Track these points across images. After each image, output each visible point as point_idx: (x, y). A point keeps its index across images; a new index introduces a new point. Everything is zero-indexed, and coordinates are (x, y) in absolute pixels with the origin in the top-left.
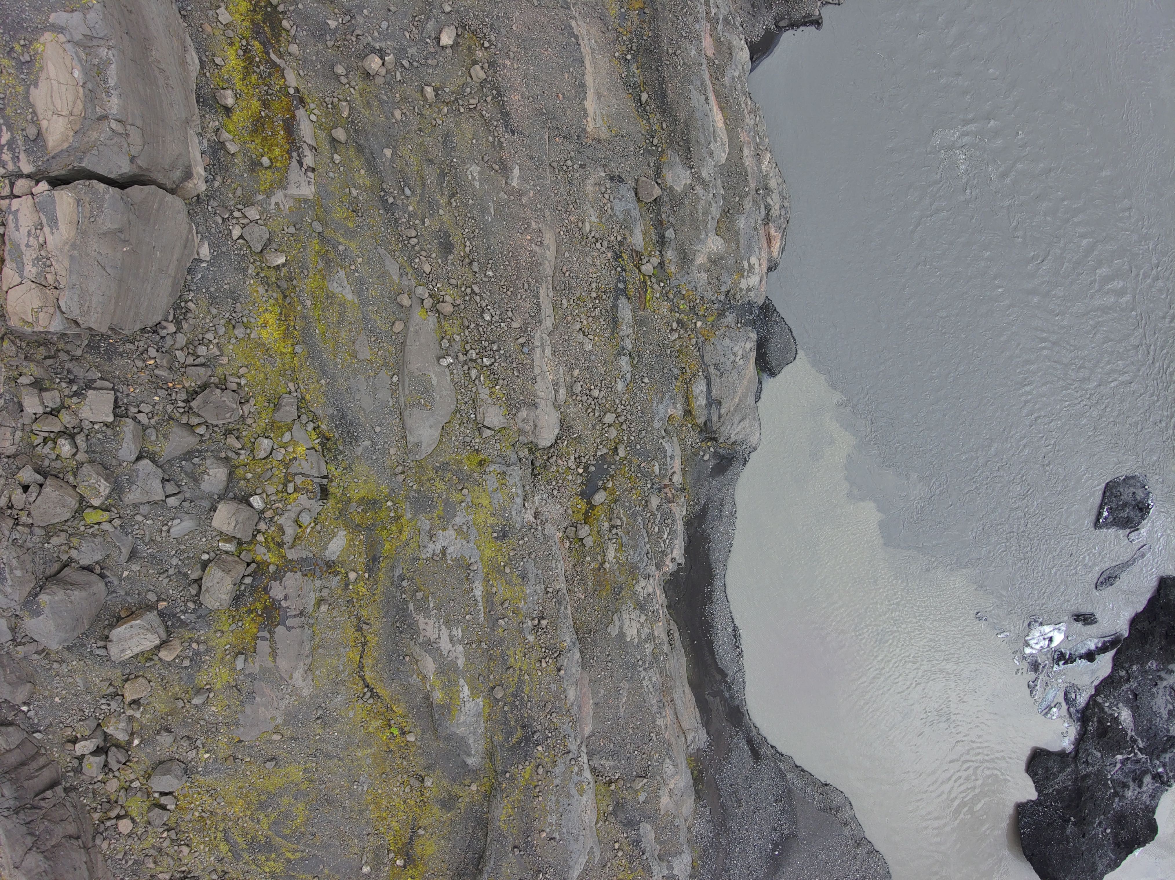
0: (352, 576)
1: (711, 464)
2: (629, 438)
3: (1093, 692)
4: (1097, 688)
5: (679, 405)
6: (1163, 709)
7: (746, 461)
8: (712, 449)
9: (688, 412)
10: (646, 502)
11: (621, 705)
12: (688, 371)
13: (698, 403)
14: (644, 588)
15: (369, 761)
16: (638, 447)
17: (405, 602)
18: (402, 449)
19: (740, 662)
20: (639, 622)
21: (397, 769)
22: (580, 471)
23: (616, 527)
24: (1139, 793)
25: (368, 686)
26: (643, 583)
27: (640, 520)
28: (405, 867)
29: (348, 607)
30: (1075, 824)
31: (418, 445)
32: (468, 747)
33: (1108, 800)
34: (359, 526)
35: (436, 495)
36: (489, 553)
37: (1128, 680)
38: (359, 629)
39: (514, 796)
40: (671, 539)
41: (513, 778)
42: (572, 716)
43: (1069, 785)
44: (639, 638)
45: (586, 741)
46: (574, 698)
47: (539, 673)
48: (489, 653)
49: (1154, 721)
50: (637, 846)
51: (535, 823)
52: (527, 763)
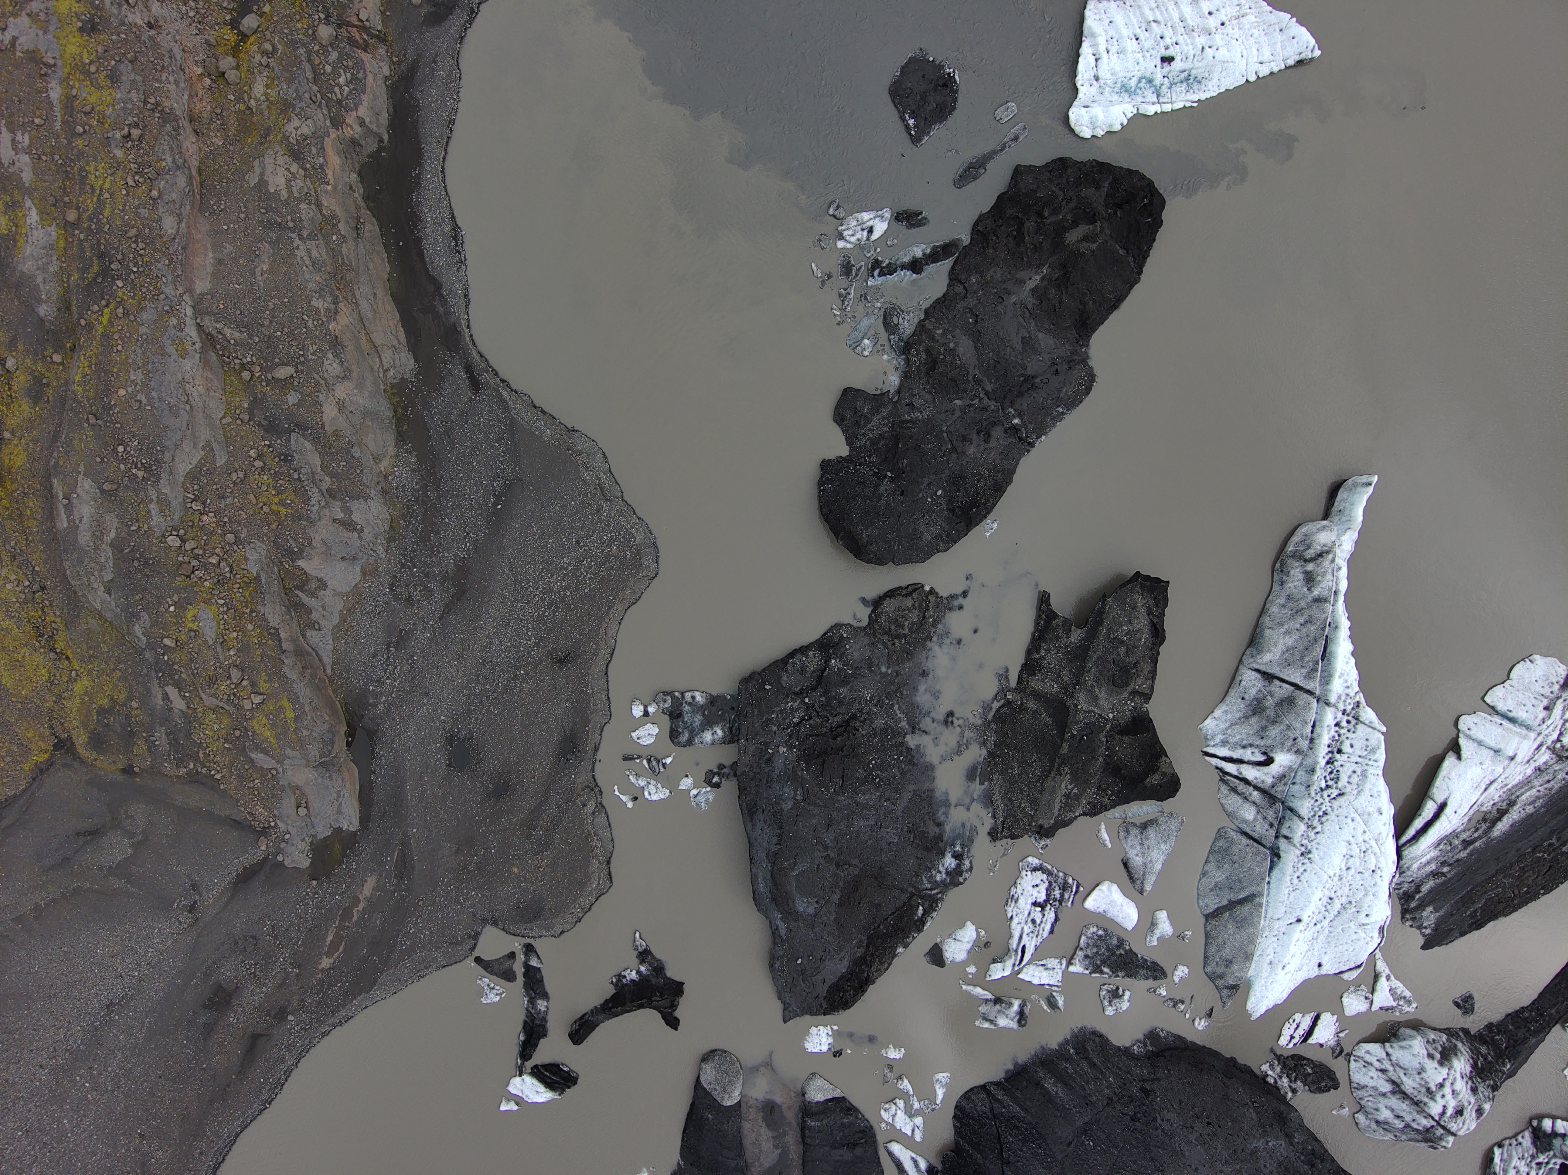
1: (423, 12)
3: (922, 317)
4: (926, 311)
6: (1013, 335)
7: (473, 13)
10: (314, 33)
11: (258, 271)
14: (297, 129)
19: (462, 272)
20: (288, 170)
23: (267, 55)
24: (985, 450)
26: (296, 123)
27: (302, 51)
30: (892, 480)
32: (38, 289)
33: (942, 457)
37: (965, 297)
39: (91, 350)
40: (353, 89)
41: (90, 327)
42: (170, 254)
43: (886, 432)
44: (290, 193)
45: (196, 296)
46: (174, 232)
47: (124, 192)
48: (64, 169)
49: (1003, 353)
50: (285, 460)
51: (112, 379)
52: (104, 302)
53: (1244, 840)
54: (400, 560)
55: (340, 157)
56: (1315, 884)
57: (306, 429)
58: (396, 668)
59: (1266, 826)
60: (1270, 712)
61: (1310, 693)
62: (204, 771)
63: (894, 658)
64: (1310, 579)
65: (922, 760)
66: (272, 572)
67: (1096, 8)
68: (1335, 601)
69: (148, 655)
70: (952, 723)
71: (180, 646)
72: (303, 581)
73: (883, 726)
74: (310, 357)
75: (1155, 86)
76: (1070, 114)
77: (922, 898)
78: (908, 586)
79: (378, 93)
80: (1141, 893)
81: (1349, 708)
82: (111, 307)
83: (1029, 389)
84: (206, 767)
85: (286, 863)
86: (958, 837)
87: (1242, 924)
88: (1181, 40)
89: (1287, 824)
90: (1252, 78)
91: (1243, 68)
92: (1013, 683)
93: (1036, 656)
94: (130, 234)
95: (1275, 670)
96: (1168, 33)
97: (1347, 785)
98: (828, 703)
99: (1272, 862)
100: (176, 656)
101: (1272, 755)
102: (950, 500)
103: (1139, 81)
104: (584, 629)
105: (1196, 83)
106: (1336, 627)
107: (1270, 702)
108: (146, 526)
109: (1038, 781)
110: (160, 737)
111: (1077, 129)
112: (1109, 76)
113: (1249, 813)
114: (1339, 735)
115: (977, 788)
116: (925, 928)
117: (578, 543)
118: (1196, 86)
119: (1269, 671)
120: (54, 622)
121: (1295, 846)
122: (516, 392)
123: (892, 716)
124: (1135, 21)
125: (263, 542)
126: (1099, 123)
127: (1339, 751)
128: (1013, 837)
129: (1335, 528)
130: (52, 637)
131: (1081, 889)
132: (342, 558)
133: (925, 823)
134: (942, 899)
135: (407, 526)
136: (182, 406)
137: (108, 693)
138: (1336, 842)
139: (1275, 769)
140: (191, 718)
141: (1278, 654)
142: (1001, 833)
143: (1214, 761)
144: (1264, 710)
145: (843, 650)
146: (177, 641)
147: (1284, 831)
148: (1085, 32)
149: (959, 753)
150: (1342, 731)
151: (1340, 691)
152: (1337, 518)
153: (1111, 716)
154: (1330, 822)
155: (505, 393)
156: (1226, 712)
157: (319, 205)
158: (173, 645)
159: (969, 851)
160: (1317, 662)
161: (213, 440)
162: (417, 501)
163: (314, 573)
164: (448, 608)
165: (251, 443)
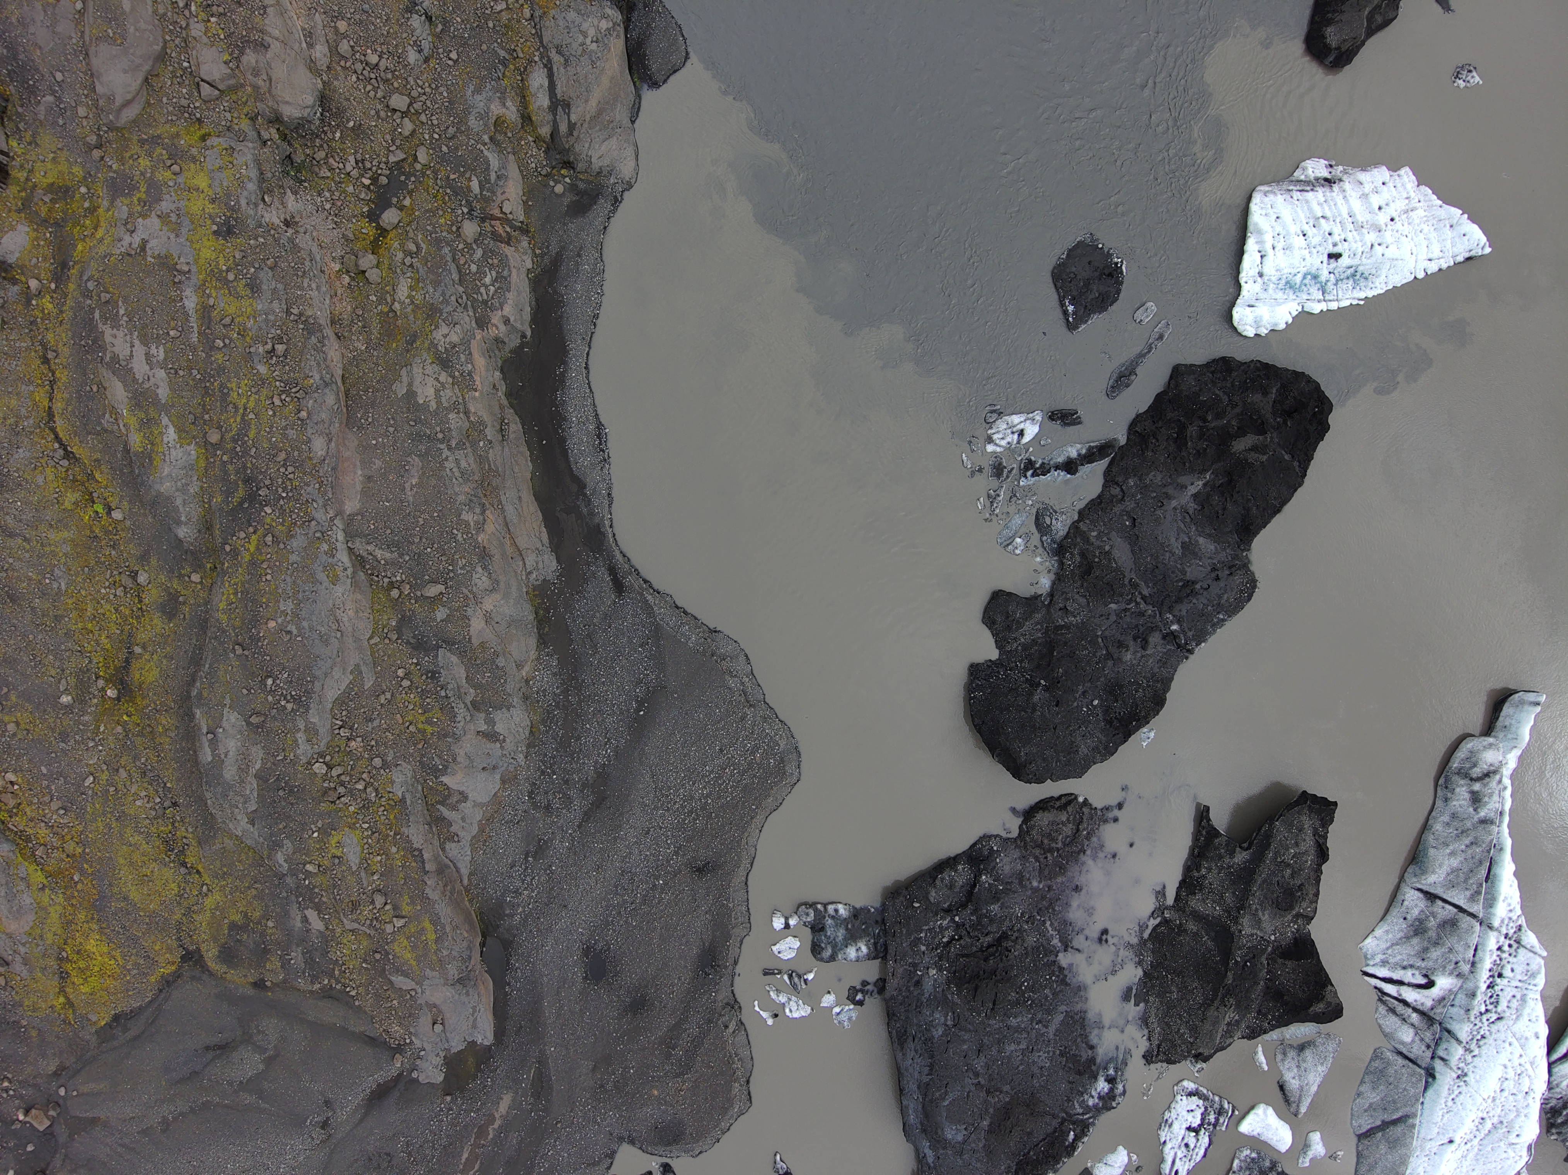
0: (33, 284)
1: (566, 201)
2: (431, 137)
3: (1076, 518)
4: (1080, 513)
5: (509, 103)
6: (1173, 540)
7: (616, 202)
8: (567, 180)
9: (526, 118)
10: (458, 229)
11: (407, 486)
12: (521, 55)
13: (538, 104)
14: (445, 336)
15: (68, 548)
16: (444, 149)
17: (92, 310)
18: (94, 110)
19: (605, 471)
20: (437, 379)
21: (105, 562)
22: (367, 182)
23: (410, 254)
24: (1143, 656)
25: (61, 444)
26: (444, 329)
27: (446, 250)
28: (118, 699)
29: (31, 330)
30: (1046, 689)
31: (110, 99)
32: (176, 509)
33: (1097, 663)
34: (46, 221)
35: (138, 172)
36: (207, 254)
37: (1123, 499)
38: (46, 361)
39: (237, 577)
40: (499, 288)
41: (235, 553)
42: (320, 477)
43: (1039, 638)
44: (439, 403)
45: (346, 518)
46: (324, 453)
47: (271, 413)
48: (203, 386)
49: (1162, 558)
50: (432, 678)
51: (261, 609)
52: (251, 530)
53: (1401, 1061)
54: (540, 767)
55: (485, 357)
56: (1469, 1107)
57: (454, 644)
58: (534, 878)
59: (1423, 1048)
60: (1432, 934)
61: (1473, 916)
62: (338, 987)
63: (1046, 872)
64: (1476, 799)
65: (1074, 980)
66: (417, 789)
67: (1262, 202)
68: (1501, 822)
69: (289, 880)
70: (1106, 941)
71: (322, 870)
72: (445, 796)
73: (1034, 944)
74: (459, 571)
75: (1321, 283)
76: (1234, 313)
77: (1074, 1123)
78: (1061, 796)
79: (521, 288)
80: (1296, 1115)
81: (1511, 932)
82: (259, 533)
83: (1188, 595)
84: (340, 982)
85: (420, 1079)
86: (1111, 1060)
87: (1394, 1144)
88: (1350, 237)
89: (1444, 1046)
90: (1421, 275)
91: (1411, 265)
92: (1170, 900)
93: (1196, 874)
94: (278, 459)
95: (1439, 891)
96: (1337, 230)
97: (1506, 1009)
98: (979, 922)
99: (1426, 1082)
100: (317, 881)
101: (1433, 978)
102: (1107, 710)
103: (1304, 278)
104: (726, 840)
105: (1362, 280)
106: (1501, 849)
107: (1432, 923)
108: (292, 754)
109: (1199, 1009)
110: (297, 957)
111: (1240, 328)
112: (1273, 272)
113: (1406, 1035)
114: (1501, 959)
115: (1133, 1010)
116: (1076, 1153)
117: (721, 750)
118: (1362, 283)
119: (1432, 891)
120: (185, 837)
121: (1451, 1069)
122: (659, 593)
123: (1043, 934)
124: (1302, 215)
125: (409, 763)
126: (1264, 322)
127: (1500, 975)
128: (1170, 1062)
129: (1501, 745)
130: (182, 852)
131: (1237, 1113)
132: (483, 769)
133: (1077, 1046)
134: (1093, 1124)
135: (547, 732)
136: (333, 634)
137: (241, 909)
138: (1492, 1065)
139: (1435, 992)
140: (328, 939)
141: (1443, 876)
142: (1157, 1056)
143: (1374, 982)
144: (1426, 931)
145: (993, 864)
146: (319, 866)
147: (1441, 1052)
148: (1251, 227)
149: (1114, 972)
150: (1504, 955)
151: (1503, 916)
152: (1501, 735)
153: (1273, 938)
154: (1487, 1046)
155: (649, 597)
156: (1387, 932)
157: (467, 413)
158: (316, 871)
159: (1122, 1075)
160: (1481, 885)
161: (361, 663)
162: (557, 706)
163: (455, 787)
164: (587, 816)
165: (399, 662)
